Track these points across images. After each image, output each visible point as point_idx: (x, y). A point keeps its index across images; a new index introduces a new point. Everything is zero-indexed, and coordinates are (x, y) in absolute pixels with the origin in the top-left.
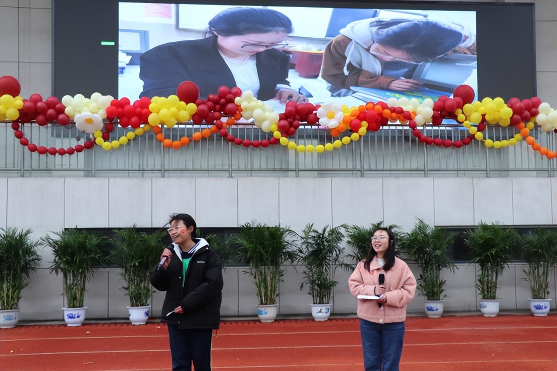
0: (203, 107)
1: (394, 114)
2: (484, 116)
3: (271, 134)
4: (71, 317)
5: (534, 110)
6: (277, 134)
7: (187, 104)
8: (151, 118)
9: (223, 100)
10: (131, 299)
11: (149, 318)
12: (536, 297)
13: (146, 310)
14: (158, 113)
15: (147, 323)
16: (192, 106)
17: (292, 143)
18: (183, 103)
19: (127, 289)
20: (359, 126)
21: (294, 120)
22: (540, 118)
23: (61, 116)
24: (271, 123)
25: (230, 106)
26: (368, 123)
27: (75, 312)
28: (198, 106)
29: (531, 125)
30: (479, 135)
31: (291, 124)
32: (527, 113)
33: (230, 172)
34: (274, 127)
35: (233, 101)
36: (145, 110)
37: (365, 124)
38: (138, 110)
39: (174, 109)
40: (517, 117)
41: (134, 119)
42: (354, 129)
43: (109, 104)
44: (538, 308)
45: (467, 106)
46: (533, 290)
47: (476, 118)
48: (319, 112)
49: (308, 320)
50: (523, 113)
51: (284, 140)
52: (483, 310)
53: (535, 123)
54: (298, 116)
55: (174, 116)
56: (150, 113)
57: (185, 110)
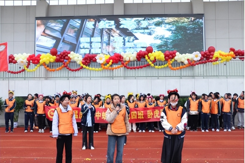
0: (58, 57)
2: (155, 57)
3: (80, 65)
5: (174, 55)
6: (82, 65)
7: (53, 56)
8: (41, 61)
9: (64, 55)
14: (43, 59)
16: (55, 57)
17: (87, 67)
20: (109, 62)
22: (176, 58)
23: (13, 61)
24: (80, 61)
26: (113, 60)
29: (173, 60)
30: (153, 65)
31: (86, 62)
32: (171, 56)
34: (81, 63)
35: (67, 56)
36: (38, 59)
37: (111, 61)
38: (37, 58)
39: (48, 58)
40: (167, 58)
41: (36, 61)
43: (28, 57)
45: (150, 54)
47: (152, 58)
48: (97, 58)
50: (169, 56)
51: (84, 66)
53: (175, 59)
54: (89, 59)
55: (48, 60)
56: (40, 59)
57: (52, 58)
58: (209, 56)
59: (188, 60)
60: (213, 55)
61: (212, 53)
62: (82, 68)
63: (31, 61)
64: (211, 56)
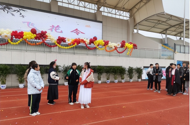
0: (38, 36)
1: (82, 41)
2: (99, 43)
4: (2, 87)
5: (108, 43)
6: (56, 44)
7: (34, 34)
8: (24, 37)
9: (43, 34)
10: (19, 82)
11: (24, 86)
12: (107, 80)
13: (24, 85)
14: (26, 36)
15: (24, 88)
16: (35, 35)
17: (60, 46)
18: (33, 34)
19: (18, 79)
20: (75, 43)
21: (60, 41)
22: (109, 45)
24: (55, 41)
25: (45, 35)
26: (77, 43)
27: (4, 85)
28: (36, 35)
29: (107, 46)
30: (98, 47)
31: (60, 42)
33: (44, 52)
34: (56, 42)
36: (22, 35)
38: (20, 34)
39: (30, 35)
40: (105, 44)
41: (19, 37)
42: (74, 44)
43: (12, 32)
44: (108, 82)
45: (96, 41)
46: (107, 78)
47: (98, 43)
48: (66, 39)
49: (63, 86)
51: (58, 45)
52: (98, 82)
54: (61, 40)
55: (30, 37)
56: (24, 35)
57: (33, 36)
58: (123, 45)
59: (115, 46)
60: (125, 45)
61: (124, 44)
62: (56, 46)
63: (13, 36)
64: (124, 46)
